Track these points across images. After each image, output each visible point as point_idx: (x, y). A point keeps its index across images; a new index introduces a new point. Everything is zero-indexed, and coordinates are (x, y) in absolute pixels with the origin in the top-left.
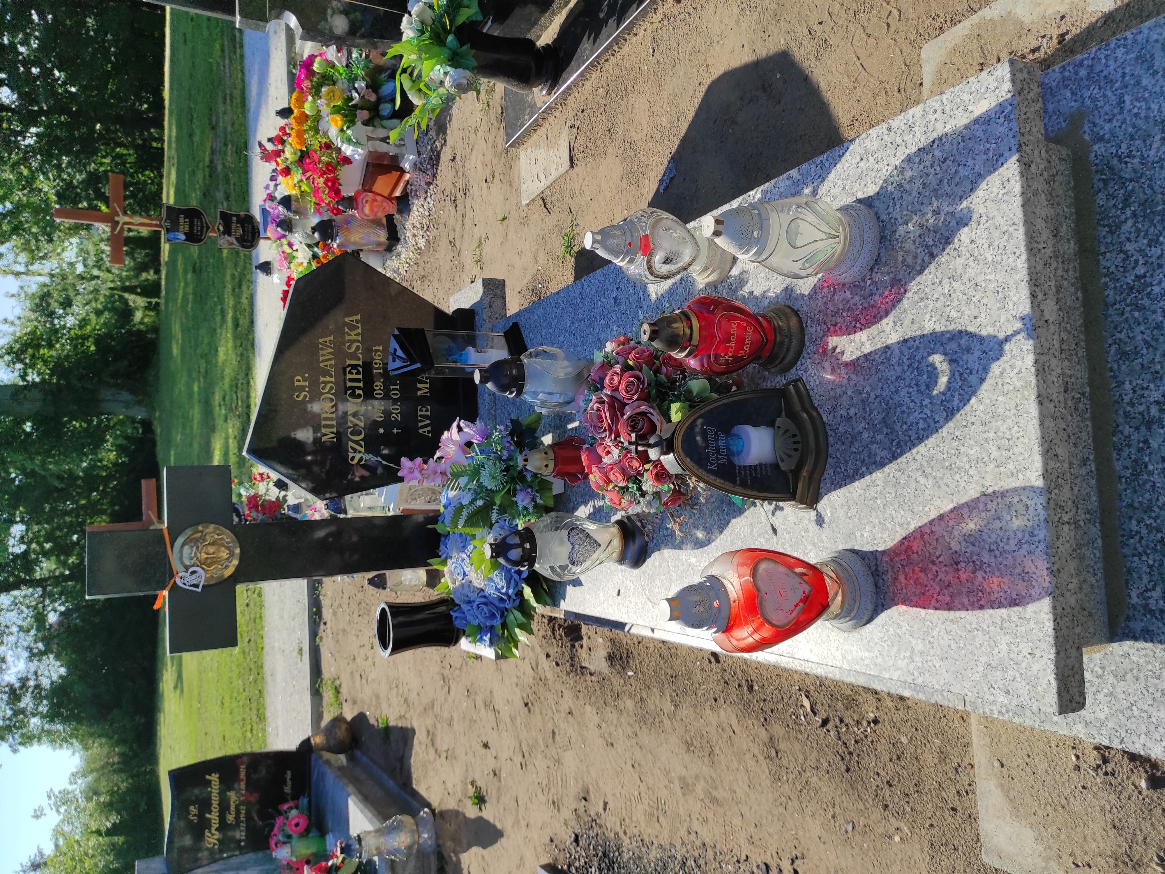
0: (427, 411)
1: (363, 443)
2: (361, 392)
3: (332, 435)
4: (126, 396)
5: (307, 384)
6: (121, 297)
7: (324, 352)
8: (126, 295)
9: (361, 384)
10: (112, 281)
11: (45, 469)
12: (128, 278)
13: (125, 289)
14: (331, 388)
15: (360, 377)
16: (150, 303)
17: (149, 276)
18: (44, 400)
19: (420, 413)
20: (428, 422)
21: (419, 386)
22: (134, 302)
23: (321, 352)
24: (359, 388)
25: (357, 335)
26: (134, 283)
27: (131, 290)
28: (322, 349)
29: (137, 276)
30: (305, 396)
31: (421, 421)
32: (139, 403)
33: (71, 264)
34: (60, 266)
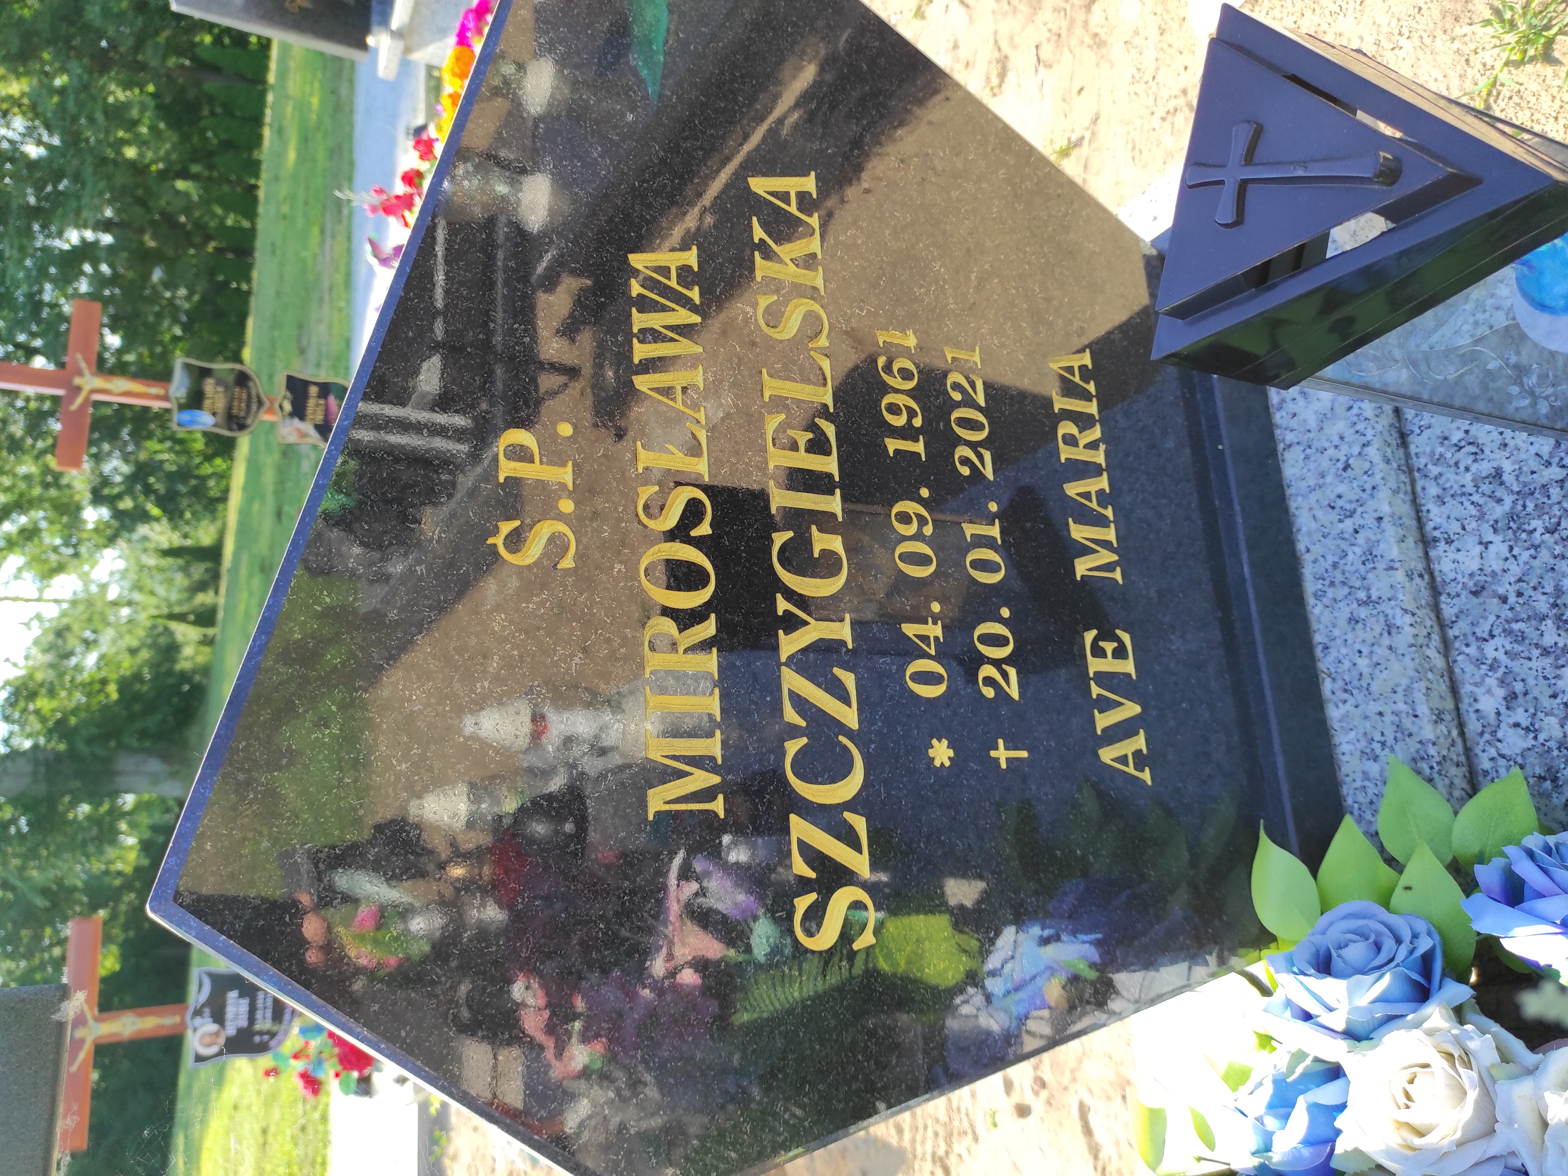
0: (1120, 653)
1: (859, 823)
2: (836, 544)
3: (702, 779)
4: (155, 765)
5: (566, 474)
6: (166, 629)
7: (655, 321)
8: (174, 625)
9: (834, 504)
10: (157, 607)
11: (22, 879)
12: (180, 602)
13: (172, 617)
14: (693, 512)
15: (830, 465)
16: (205, 636)
17: (204, 598)
18: (34, 774)
19: (1095, 665)
20: (1132, 709)
21: (1079, 532)
22: (184, 635)
23: (639, 320)
24: (825, 521)
25: (809, 262)
26: (185, 608)
27: (181, 618)
28: (645, 306)
29: (190, 598)
30: (556, 545)
31: (1106, 705)
32: (173, 775)
33: (104, 587)
34: (86, 590)
